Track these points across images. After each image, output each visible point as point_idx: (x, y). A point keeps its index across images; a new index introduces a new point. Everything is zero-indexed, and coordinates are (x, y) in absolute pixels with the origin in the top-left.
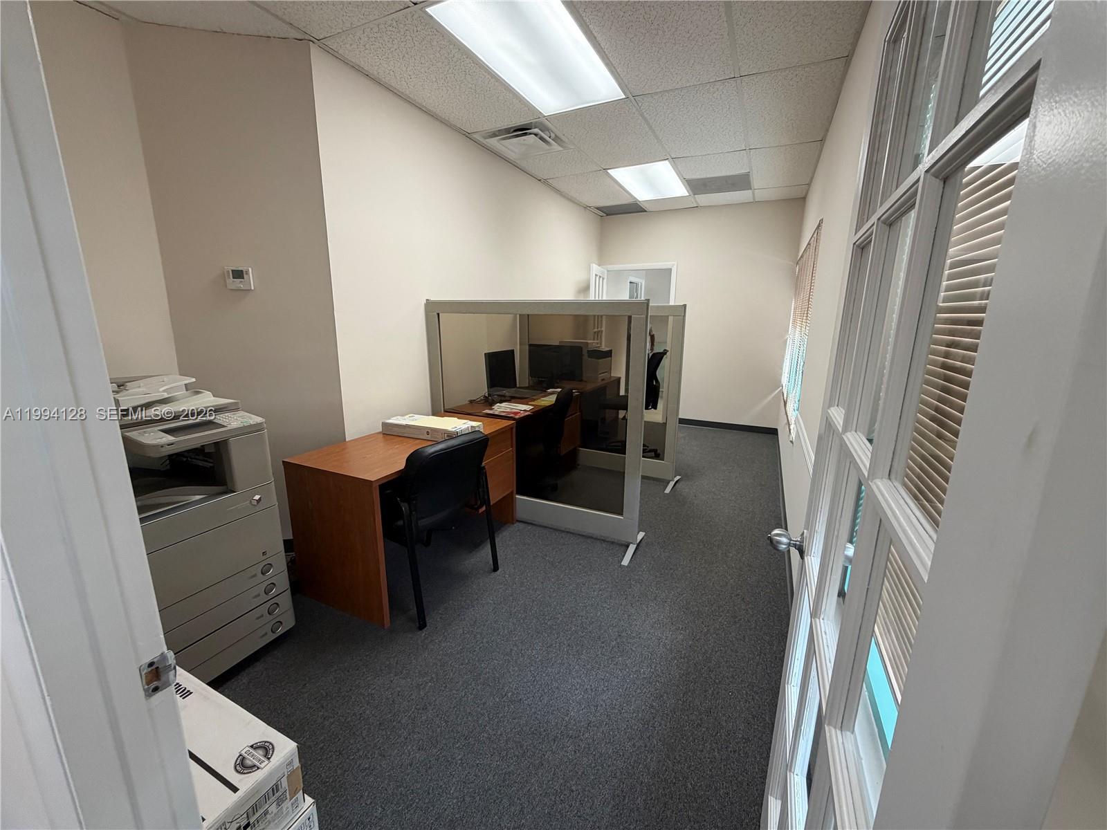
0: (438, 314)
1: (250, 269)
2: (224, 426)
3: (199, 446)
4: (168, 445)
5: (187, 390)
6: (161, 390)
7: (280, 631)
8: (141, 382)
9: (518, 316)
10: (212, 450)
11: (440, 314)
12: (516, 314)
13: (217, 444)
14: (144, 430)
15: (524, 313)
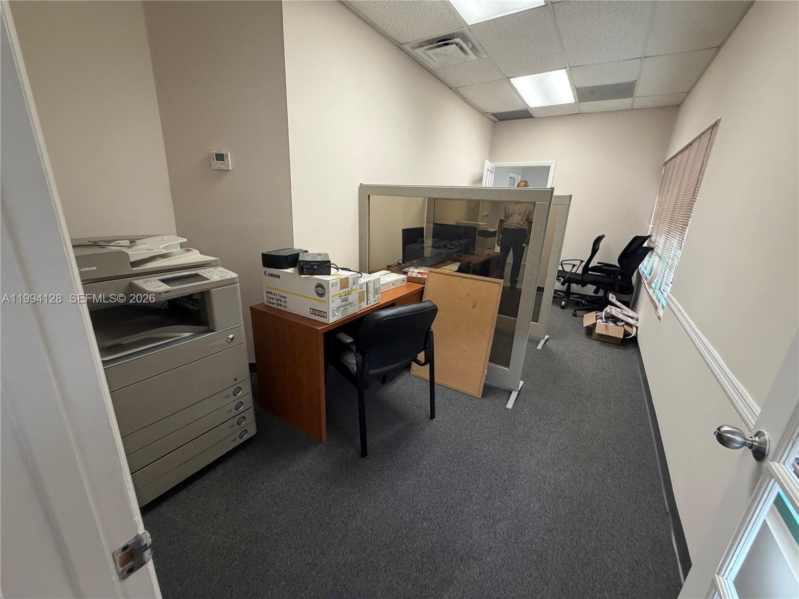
0: (369, 196)
1: (229, 153)
2: (208, 279)
3: (188, 294)
4: (165, 293)
5: (181, 248)
6: (161, 247)
7: (246, 437)
8: (147, 240)
9: (427, 198)
10: (198, 297)
11: (370, 196)
12: (425, 197)
13: (202, 293)
14: (147, 279)
15: (431, 197)
